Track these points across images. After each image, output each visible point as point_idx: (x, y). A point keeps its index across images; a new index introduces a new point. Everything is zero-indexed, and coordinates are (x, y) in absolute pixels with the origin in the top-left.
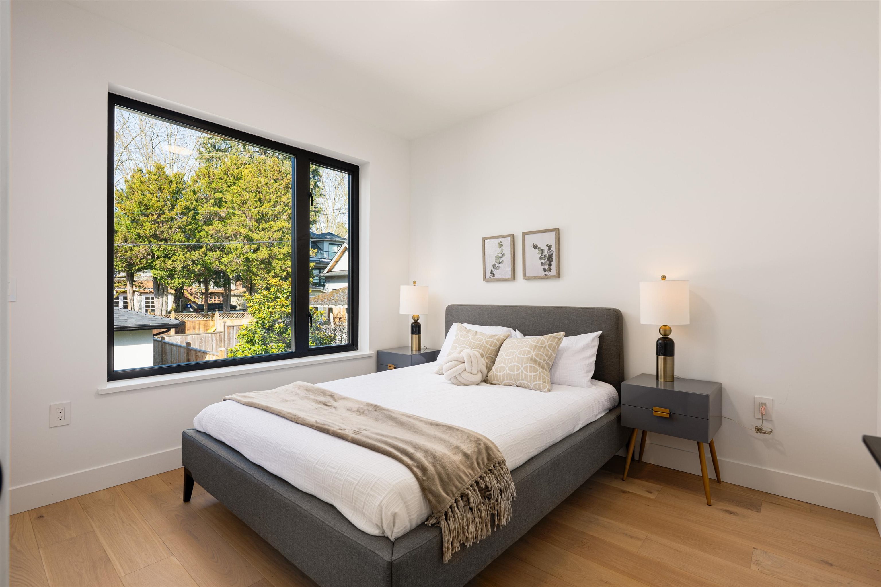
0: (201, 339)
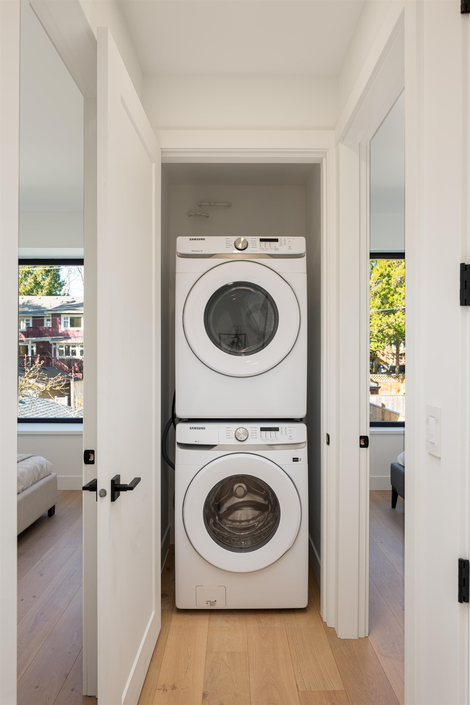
0: (393, 401)
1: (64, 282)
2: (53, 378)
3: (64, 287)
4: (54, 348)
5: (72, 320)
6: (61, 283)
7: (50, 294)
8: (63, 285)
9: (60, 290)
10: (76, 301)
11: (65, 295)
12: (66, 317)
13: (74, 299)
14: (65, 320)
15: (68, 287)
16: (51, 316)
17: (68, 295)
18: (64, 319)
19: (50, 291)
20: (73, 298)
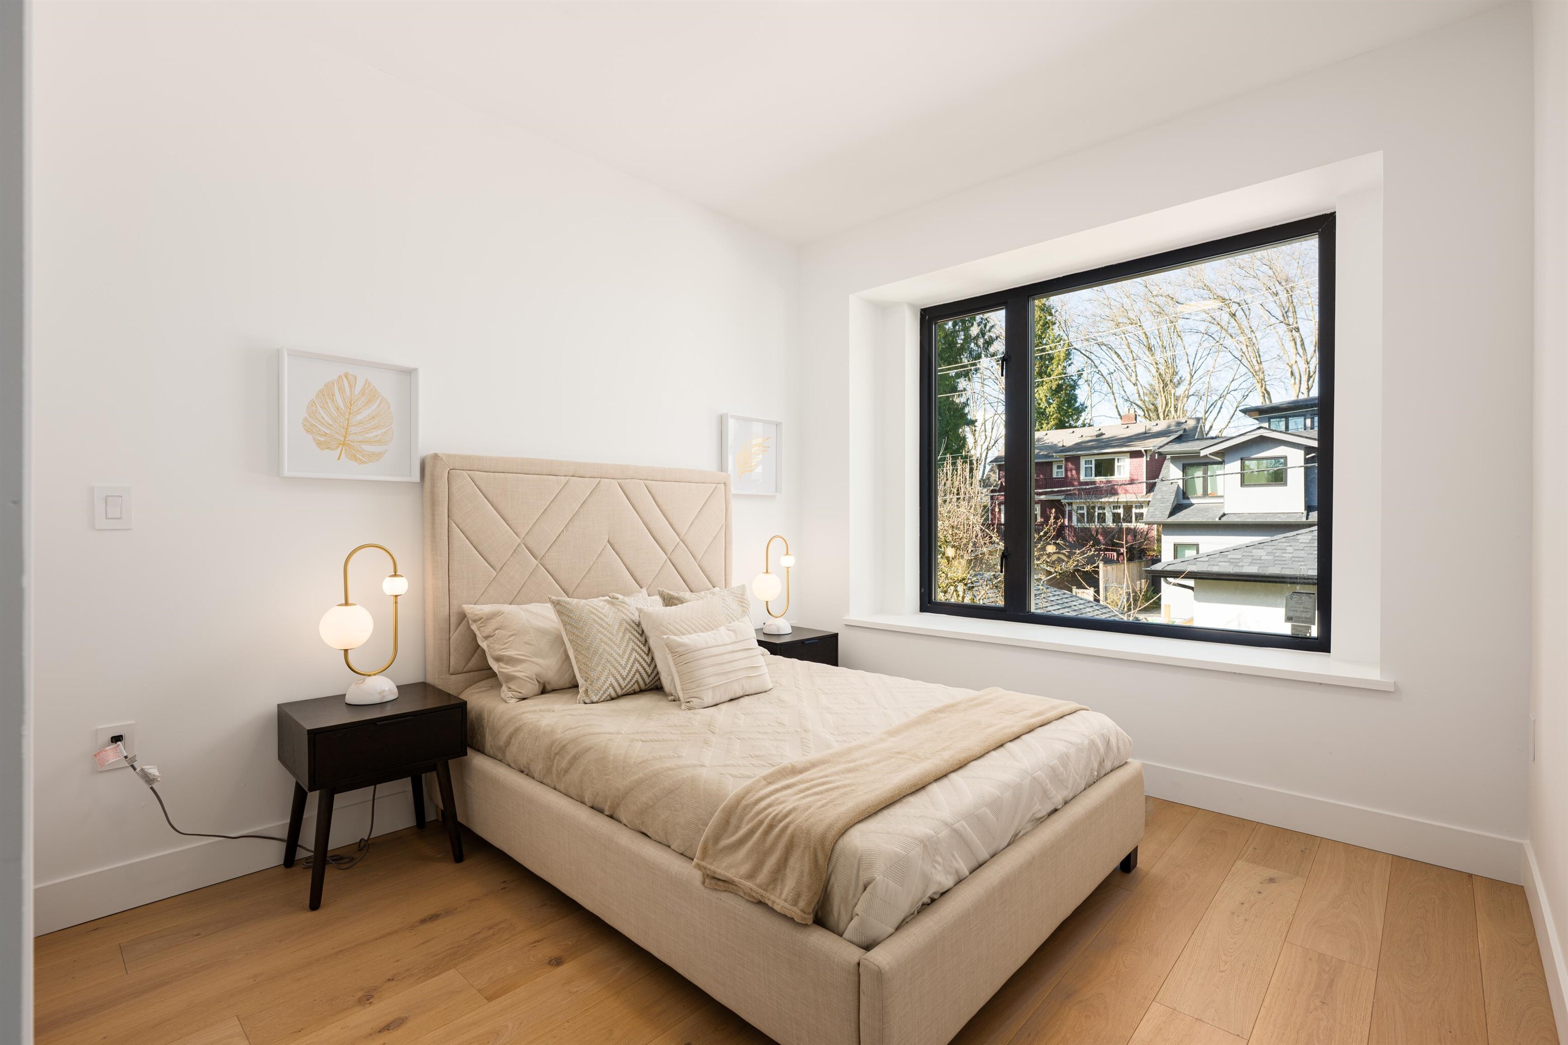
1: (1084, 405)
2: (1079, 550)
3: (1083, 414)
4: (1069, 510)
5: (1099, 464)
6: (1078, 407)
7: (1061, 425)
8: (1083, 410)
9: (1078, 419)
10: (1104, 434)
11: (1084, 425)
12: (1087, 460)
13: (1103, 431)
14: (1087, 466)
15: (1089, 415)
16: (1064, 460)
17: (1090, 425)
18: (1086, 464)
19: (1060, 420)
20: (1100, 430)
